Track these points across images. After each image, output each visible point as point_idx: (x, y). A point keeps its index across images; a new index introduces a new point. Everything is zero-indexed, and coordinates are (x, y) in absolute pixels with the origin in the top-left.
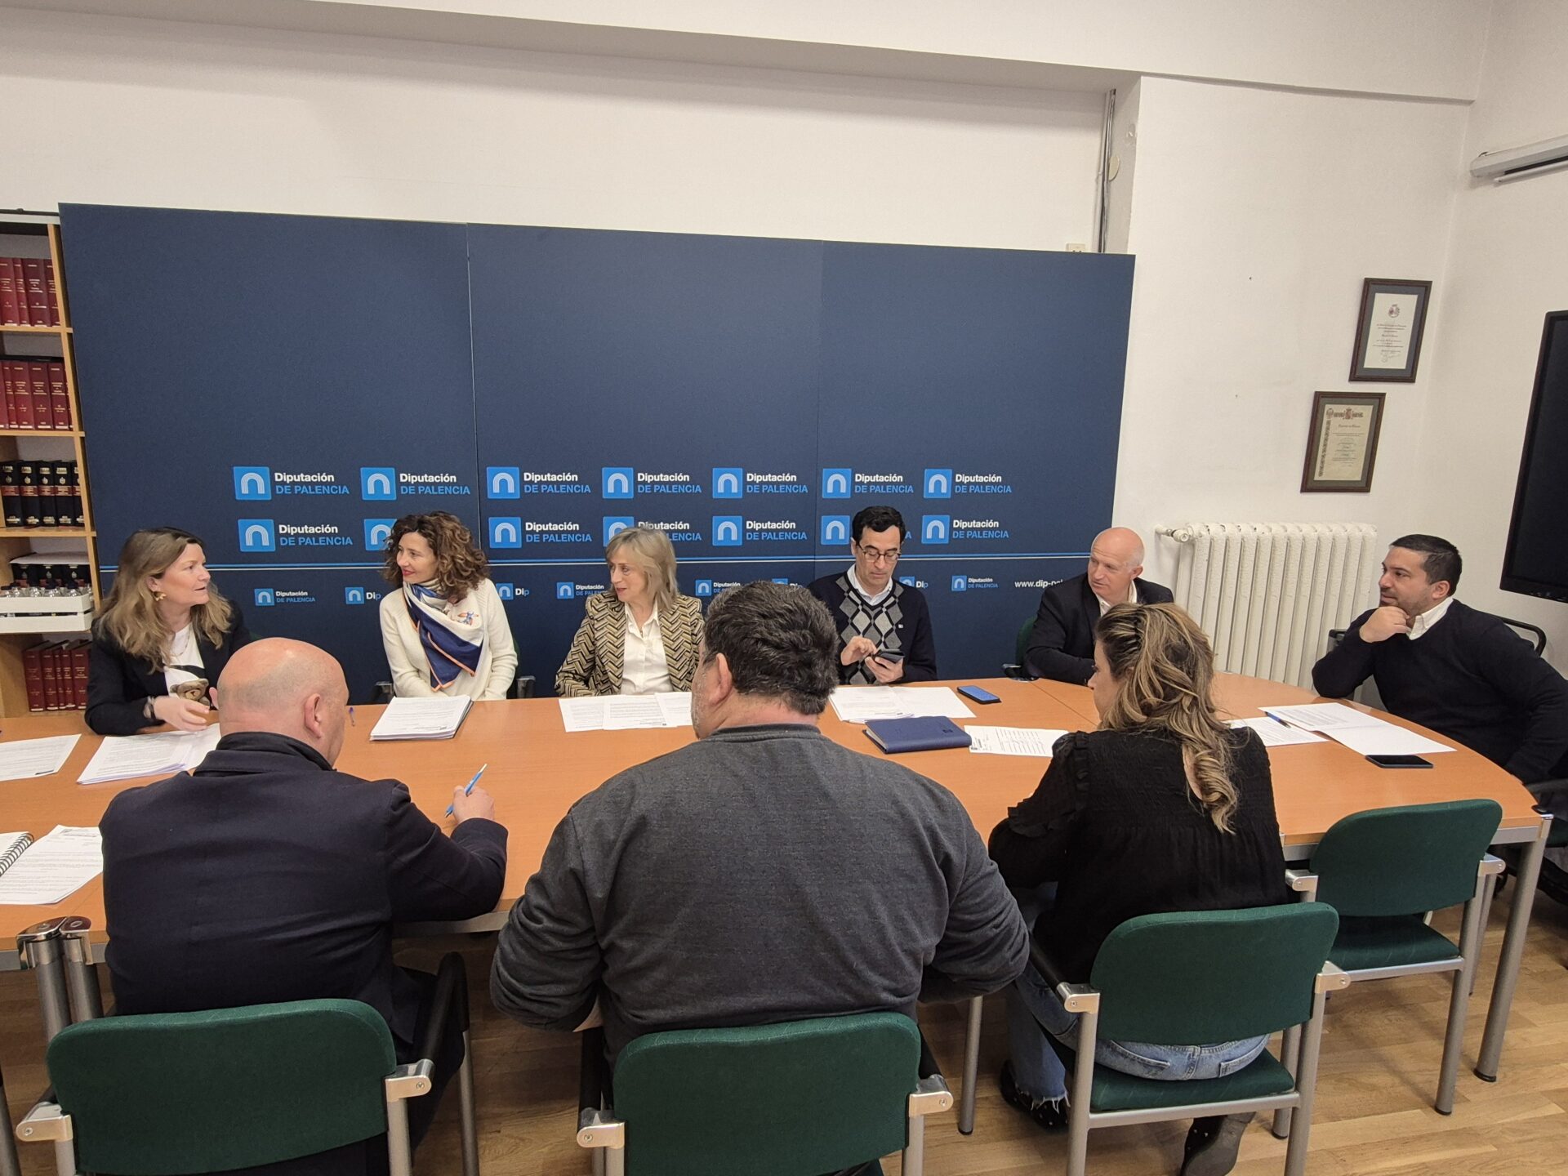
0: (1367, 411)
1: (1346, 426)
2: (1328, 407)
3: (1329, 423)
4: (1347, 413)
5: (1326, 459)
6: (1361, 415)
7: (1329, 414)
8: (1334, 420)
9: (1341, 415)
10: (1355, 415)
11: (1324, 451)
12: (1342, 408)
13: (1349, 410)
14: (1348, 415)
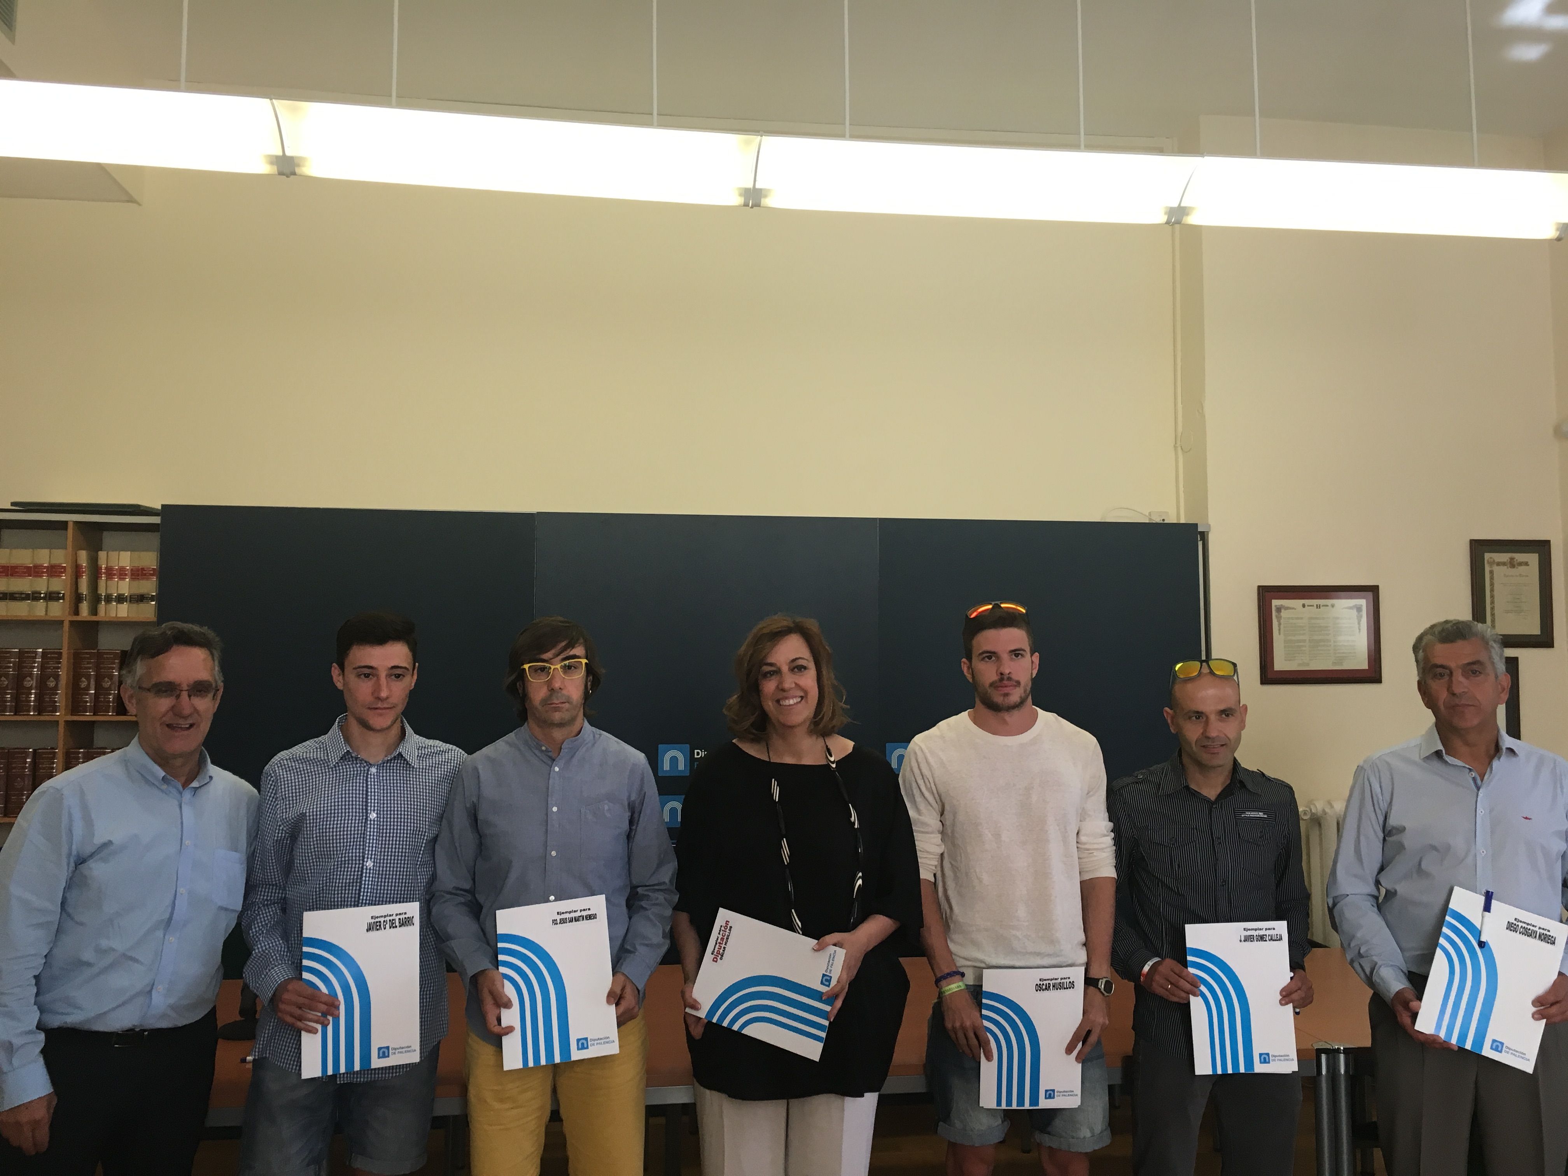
0: (1533, 559)
1: (1512, 576)
2: (1487, 556)
3: (1491, 572)
4: (1510, 563)
5: (1496, 612)
6: (1526, 564)
7: (1491, 563)
8: (1496, 569)
9: (1504, 564)
10: (1520, 564)
11: (1492, 602)
12: (1504, 557)
13: (1512, 559)
14: (1512, 564)
